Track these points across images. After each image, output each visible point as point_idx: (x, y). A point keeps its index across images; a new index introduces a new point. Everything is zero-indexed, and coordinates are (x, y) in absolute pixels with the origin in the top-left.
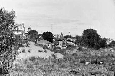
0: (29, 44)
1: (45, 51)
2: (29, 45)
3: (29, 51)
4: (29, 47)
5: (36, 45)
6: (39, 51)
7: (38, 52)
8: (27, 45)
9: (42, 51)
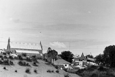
1: (57, 72)
3: (35, 71)
5: (47, 64)
6: (49, 71)
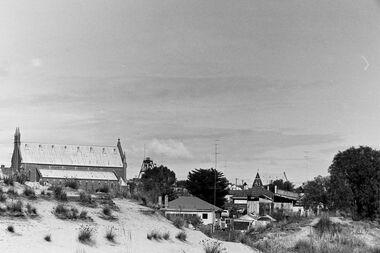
0: (116, 209)
1: (181, 237)
2: (114, 213)
3: (110, 238)
4: (113, 219)
5: (146, 213)
6: (154, 237)
7: (149, 238)
8: (106, 212)
9: (166, 237)
